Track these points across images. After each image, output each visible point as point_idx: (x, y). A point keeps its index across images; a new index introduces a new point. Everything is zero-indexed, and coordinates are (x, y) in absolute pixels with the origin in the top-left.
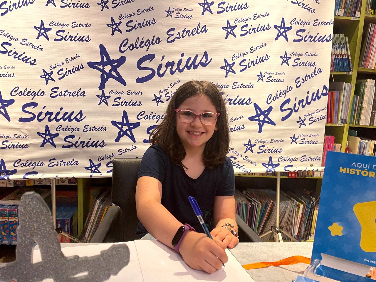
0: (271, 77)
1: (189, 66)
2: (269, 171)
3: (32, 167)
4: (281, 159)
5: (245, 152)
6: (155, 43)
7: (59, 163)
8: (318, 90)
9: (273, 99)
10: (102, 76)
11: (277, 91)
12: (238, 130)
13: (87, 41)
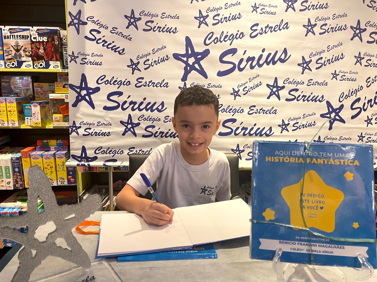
1: (268, 61)
3: (112, 155)
7: (138, 152)
9: (345, 97)
10: (185, 69)
11: (350, 90)
12: (309, 126)
13: (174, 33)
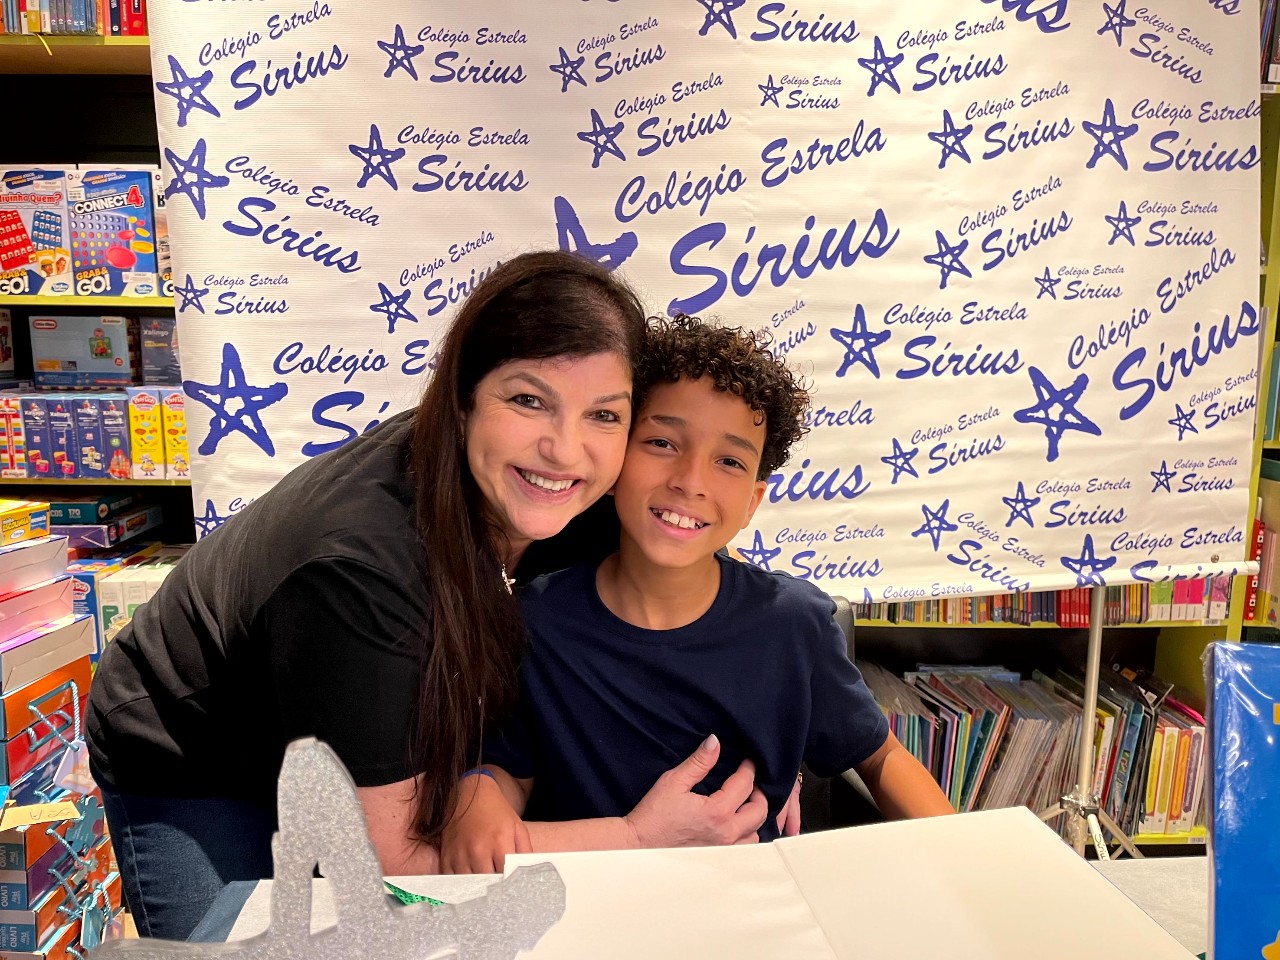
0: (1079, 283)
1: (829, 256)
2: (1084, 581)
4: (1120, 542)
5: (1008, 525)
6: (725, 189)
8: (1227, 319)
9: (1089, 351)
11: (1102, 327)
12: (982, 453)
13: (516, 189)
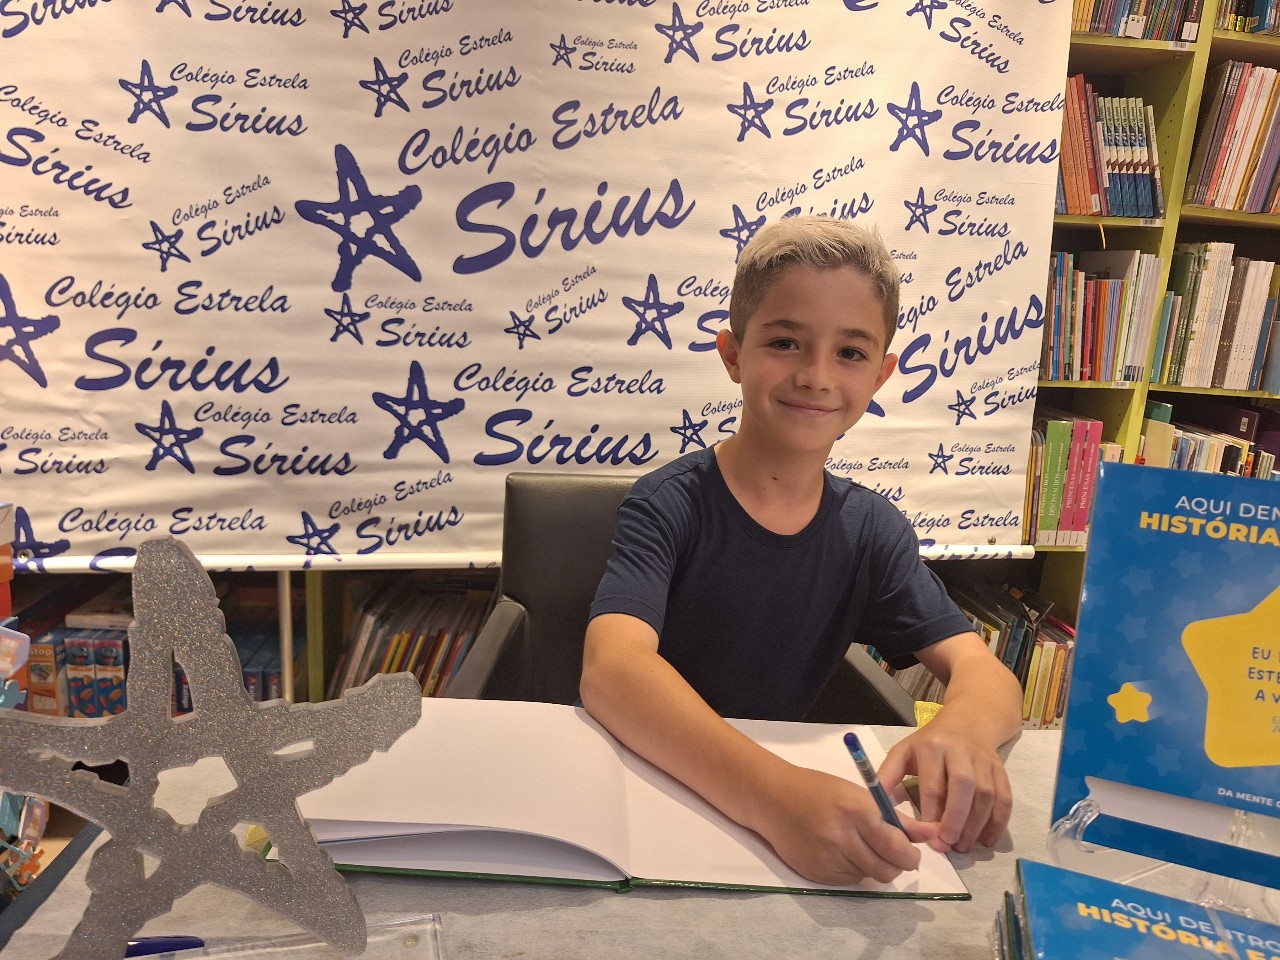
1: (622, 222)
3: (118, 533)
6: (514, 148)
7: (205, 521)
8: (1015, 311)
10: (343, 249)
13: (294, 133)
